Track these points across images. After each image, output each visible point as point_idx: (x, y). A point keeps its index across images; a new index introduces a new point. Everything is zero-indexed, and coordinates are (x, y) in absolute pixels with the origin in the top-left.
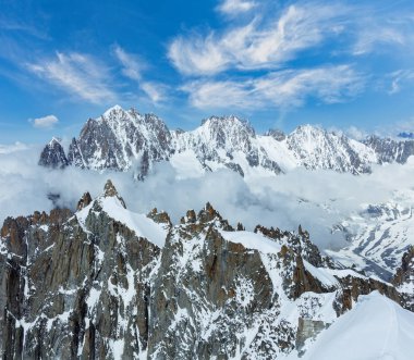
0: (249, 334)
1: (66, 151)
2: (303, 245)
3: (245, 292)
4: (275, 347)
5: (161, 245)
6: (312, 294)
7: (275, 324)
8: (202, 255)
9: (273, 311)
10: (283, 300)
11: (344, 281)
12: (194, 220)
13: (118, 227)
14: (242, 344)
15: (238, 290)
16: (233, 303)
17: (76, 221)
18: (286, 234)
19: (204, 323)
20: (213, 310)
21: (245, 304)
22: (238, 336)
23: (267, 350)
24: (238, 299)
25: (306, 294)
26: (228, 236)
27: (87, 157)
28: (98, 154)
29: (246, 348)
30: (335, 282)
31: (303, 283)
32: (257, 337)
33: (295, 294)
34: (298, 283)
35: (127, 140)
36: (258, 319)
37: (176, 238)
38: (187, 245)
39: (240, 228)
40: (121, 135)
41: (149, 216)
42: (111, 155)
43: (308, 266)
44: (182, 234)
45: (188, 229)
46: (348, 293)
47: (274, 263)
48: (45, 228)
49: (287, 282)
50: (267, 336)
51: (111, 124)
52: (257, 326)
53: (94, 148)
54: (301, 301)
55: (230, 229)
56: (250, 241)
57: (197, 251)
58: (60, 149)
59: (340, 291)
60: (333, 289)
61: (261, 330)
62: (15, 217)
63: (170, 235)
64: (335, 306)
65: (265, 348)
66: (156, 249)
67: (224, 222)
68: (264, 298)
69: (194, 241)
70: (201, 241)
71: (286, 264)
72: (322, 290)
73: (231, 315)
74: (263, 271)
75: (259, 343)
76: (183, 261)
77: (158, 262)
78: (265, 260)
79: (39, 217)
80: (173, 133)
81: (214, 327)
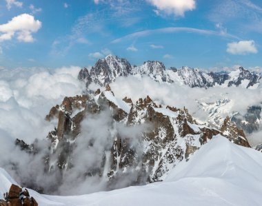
0: (164, 151)
1: (89, 71)
2: (185, 115)
3: (163, 134)
4: (175, 157)
5: (128, 112)
6: (191, 135)
7: (175, 147)
8: (145, 117)
9: (174, 142)
10: (178, 137)
11: (203, 130)
12: (142, 102)
13: (111, 104)
14: (161, 155)
15: (160, 132)
16: (158, 138)
17: (94, 100)
18: (179, 110)
19: (145, 146)
20: (149, 140)
21: (163, 138)
22: (159, 152)
23: (171, 158)
24: (160, 136)
25: (188, 135)
26: (156, 110)
27: (97, 75)
28: (102, 74)
29: (162, 157)
30: (199, 130)
31: (186, 130)
32: (167, 153)
33: (183, 135)
34: (184, 130)
35: (114, 68)
36: (168, 145)
37: (135, 109)
38: (139, 113)
39: (160, 106)
40: (111, 67)
41: (123, 100)
42: (107, 74)
43: (188, 123)
44: (137, 108)
45: (140, 106)
46: (205, 135)
47: (175, 122)
48: (80, 102)
49: (180, 130)
50: (171, 152)
51: (108, 62)
52: (167, 148)
53: (100, 71)
54: (186, 138)
55: (156, 107)
56: (165, 112)
57: (143, 115)
58: (87, 71)
59: (202, 134)
60: (198, 133)
61: (169, 150)
62: (69, 96)
63: (132, 108)
64: (200, 140)
65: (170, 157)
66: (126, 113)
67: (154, 104)
68: (171, 136)
69: (142, 111)
70: (145, 111)
71: (180, 122)
72: (194, 133)
73: (156, 143)
74: (170, 125)
75: (168, 155)
76: (137, 119)
77: (126, 119)
78: (171, 120)
79: (78, 98)
80: (133, 67)
81: (149, 148)
